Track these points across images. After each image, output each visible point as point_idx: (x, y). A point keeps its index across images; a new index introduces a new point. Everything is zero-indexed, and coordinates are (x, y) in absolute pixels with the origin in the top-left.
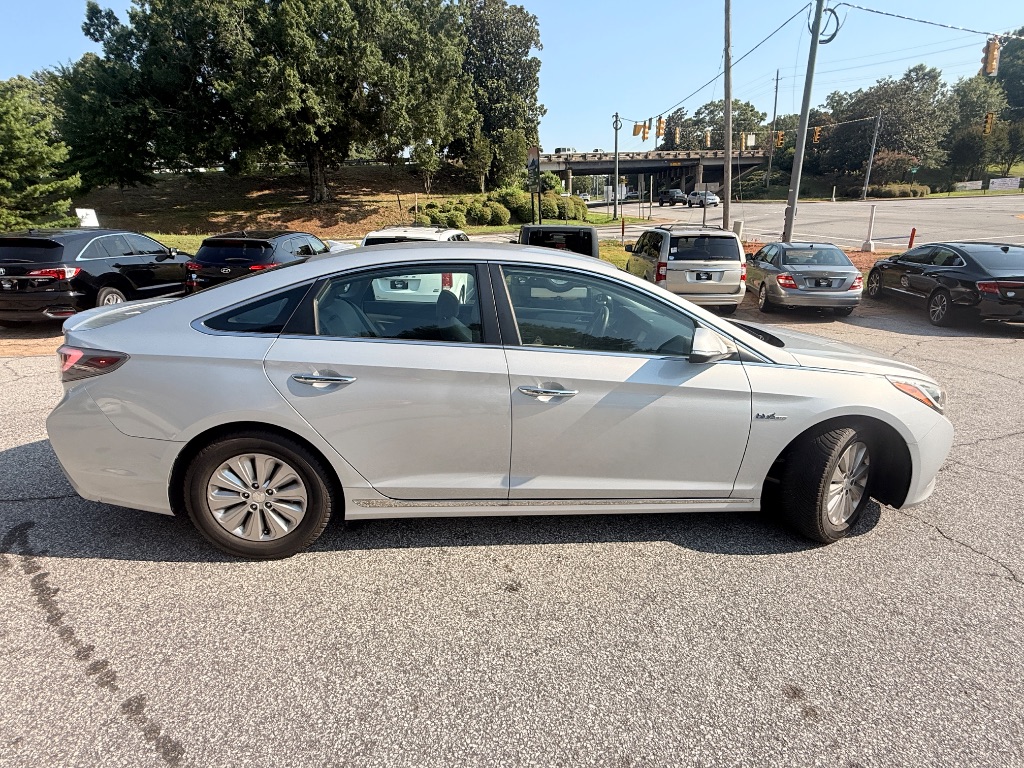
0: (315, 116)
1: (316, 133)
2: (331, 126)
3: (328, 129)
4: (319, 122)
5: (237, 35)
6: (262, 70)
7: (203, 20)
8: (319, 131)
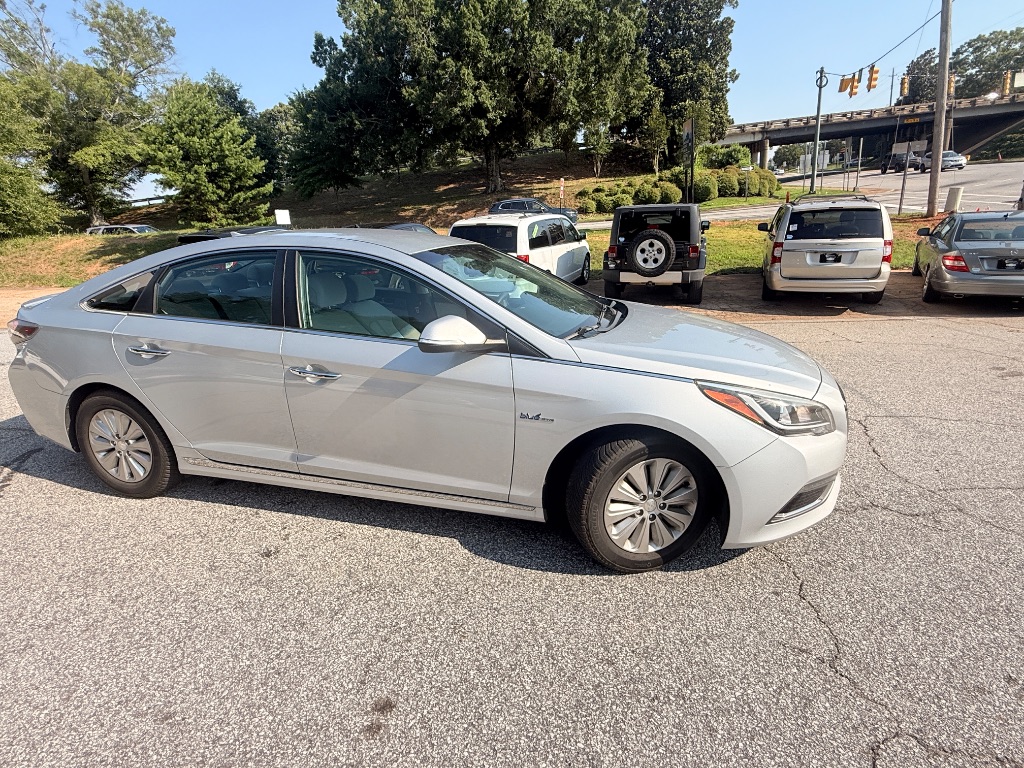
0: (487, 111)
1: (487, 127)
2: (501, 118)
3: (499, 121)
4: (490, 116)
5: (423, 43)
6: (441, 72)
7: (397, 33)
8: (490, 124)
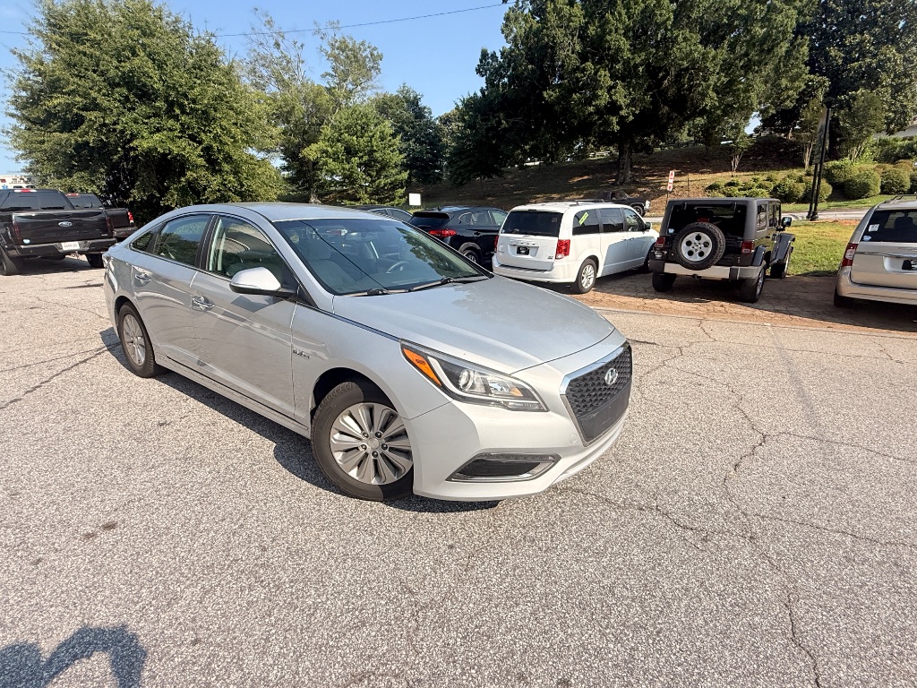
0: (620, 108)
1: (618, 123)
2: (634, 115)
3: (631, 118)
4: (623, 113)
5: (568, 51)
6: (579, 75)
7: (547, 43)
8: (622, 120)
